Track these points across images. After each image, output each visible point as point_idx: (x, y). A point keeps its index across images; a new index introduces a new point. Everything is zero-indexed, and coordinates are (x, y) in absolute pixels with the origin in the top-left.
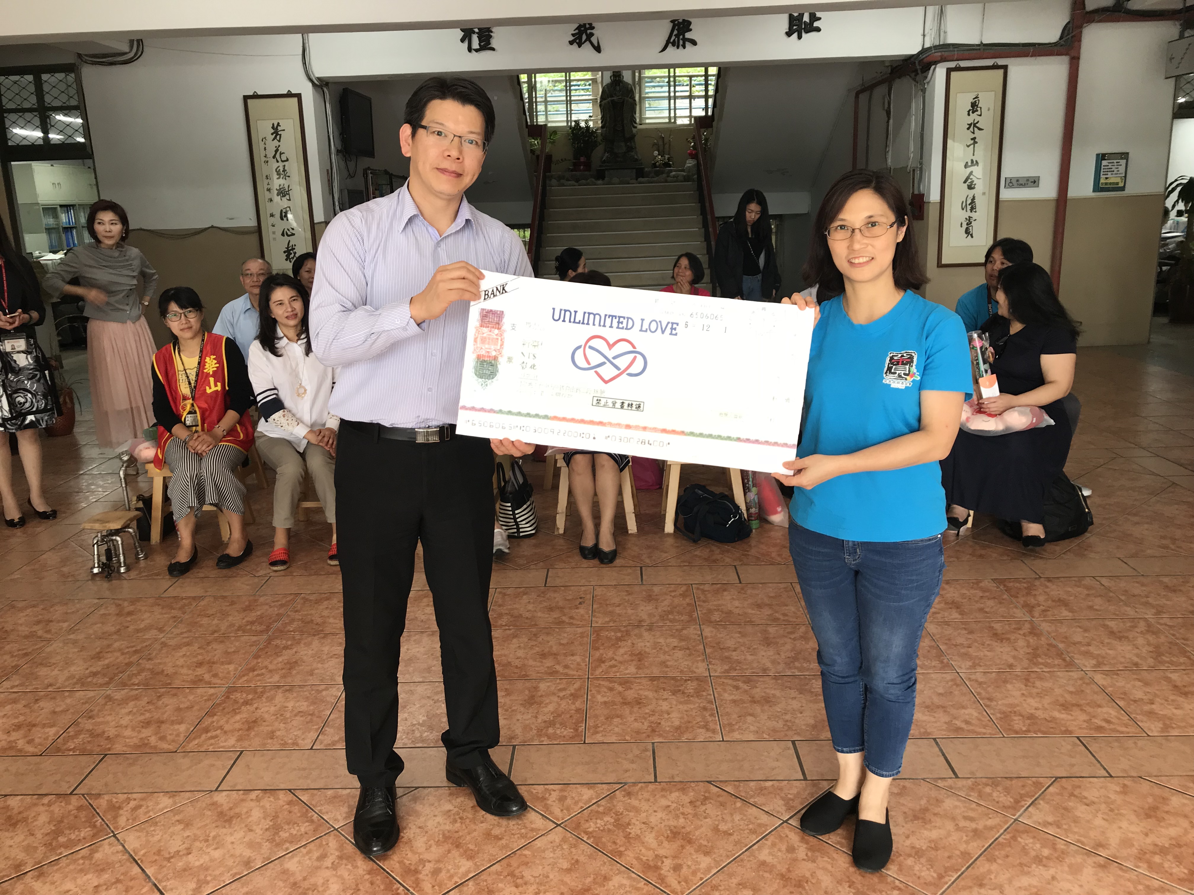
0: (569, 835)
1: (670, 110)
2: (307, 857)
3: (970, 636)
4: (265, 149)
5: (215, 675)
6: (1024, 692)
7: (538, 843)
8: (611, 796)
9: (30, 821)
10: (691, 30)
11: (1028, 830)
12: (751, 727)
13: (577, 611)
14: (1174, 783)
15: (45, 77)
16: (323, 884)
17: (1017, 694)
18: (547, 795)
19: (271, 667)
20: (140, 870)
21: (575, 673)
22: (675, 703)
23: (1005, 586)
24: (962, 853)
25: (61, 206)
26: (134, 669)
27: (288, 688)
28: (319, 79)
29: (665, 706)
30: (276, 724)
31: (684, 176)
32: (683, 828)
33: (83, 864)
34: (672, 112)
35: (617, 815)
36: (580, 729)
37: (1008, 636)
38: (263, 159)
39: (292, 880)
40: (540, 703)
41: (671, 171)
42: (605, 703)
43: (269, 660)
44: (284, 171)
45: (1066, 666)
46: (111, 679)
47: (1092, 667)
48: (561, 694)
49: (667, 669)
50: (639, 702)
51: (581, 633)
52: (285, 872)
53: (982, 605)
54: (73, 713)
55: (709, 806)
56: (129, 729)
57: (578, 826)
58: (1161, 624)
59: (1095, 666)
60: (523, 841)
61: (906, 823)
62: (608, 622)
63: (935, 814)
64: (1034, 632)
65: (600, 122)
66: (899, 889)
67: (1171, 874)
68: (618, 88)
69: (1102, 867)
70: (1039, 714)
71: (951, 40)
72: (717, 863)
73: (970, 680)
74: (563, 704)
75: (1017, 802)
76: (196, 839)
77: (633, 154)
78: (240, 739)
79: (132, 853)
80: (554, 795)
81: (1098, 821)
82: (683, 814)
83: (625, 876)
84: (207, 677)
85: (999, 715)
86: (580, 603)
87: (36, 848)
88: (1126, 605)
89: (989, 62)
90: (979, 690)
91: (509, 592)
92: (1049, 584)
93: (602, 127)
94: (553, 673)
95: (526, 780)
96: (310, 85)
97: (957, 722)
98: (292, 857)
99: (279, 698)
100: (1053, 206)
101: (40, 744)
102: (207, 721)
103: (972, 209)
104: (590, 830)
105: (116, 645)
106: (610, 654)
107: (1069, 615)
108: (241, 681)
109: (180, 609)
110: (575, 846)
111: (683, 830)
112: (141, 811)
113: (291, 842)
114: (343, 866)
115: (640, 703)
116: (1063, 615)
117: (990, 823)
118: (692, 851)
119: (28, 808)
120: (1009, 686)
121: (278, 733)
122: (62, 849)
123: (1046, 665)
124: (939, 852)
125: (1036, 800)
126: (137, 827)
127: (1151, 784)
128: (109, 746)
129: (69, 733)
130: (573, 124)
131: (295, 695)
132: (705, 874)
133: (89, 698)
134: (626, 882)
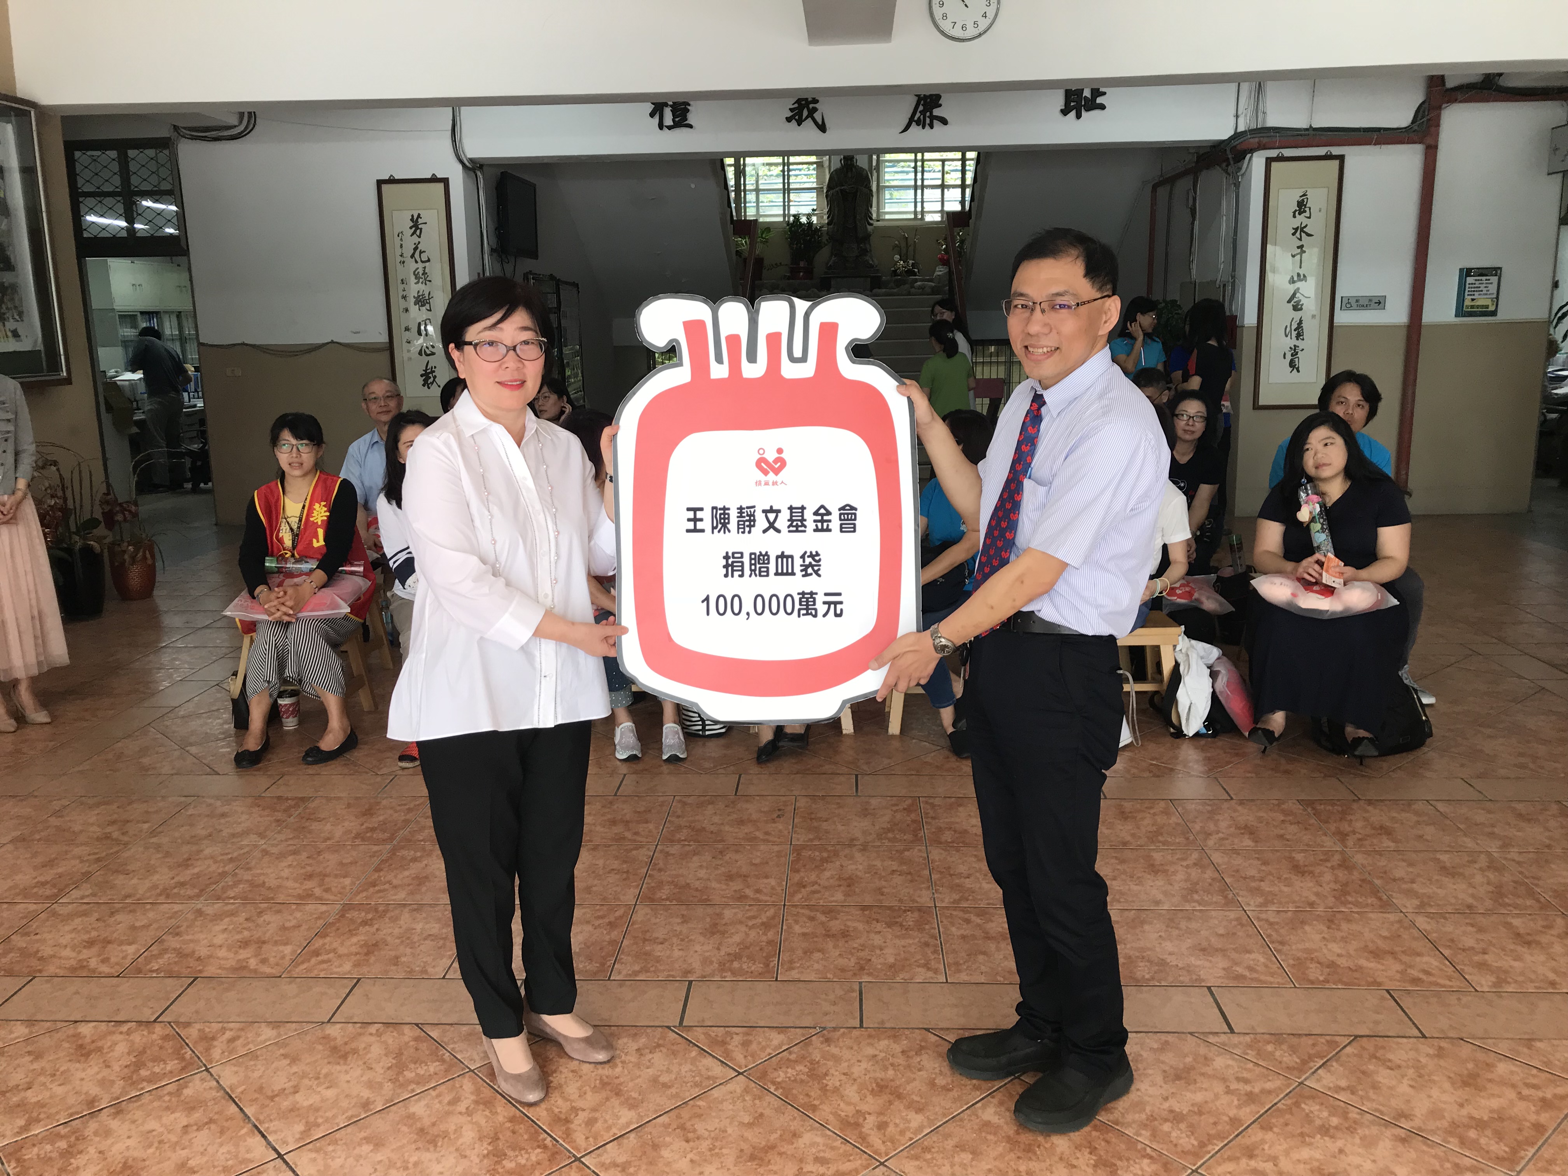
0: (753, 1085)
1: (916, 203)
2: (437, 1101)
3: (1264, 868)
4: (401, 246)
5: (327, 890)
6: (1326, 936)
7: (716, 1093)
8: (806, 1042)
9: (105, 1051)
10: (940, 106)
11: (1315, 1095)
12: (983, 967)
13: (773, 825)
14: (1503, 1048)
15: (132, 153)
16: (456, 1130)
17: (1317, 937)
18: (728, 1039)
19: (395, 882)
20: (237, 1109)
21: (768, 898)
22: (890, 937)
23: (1313, 809)
24: (1231, 1119)
25: (142, 313)
26: (229, 880)
27: (415, 907)
28: (471, 160)
29: (877, 940)
30: (402, 948)
31: (932, 288)
32: (892, 1080)
33: (170, 1101)
34: (919, 205)
35: (811, 1064)
36: (772, 964)
37: (1311, 869)
38: (399, 259)
39: (419, 1125)
40: (723, 933)
41: (916, 281)
42: (804, 934)
43: (393, 874)
44: (424, 273)
45: (1381, 907)
46: (202, 891)
47: (1415, 908)
48: (750, 923)
49: (881, 897)
50: (845, 934)
51: (778, 852)
52: (411, 1117)
53: (1282, 832)
54: (157, 929)
55: (925, 1057)
56: (224, 950)
57: (764, 1075)
58: (1506, 859)
59: (1418, 907)
60: (697, 1090)
61: (1165, 1083)
62: (811, 840)
63: (1203, 1074)
64: (1345, 864)
65: (825, 217)
66: (1151, 1157)
67: (1488, 1152)
68: (850, 175)
69: (1403, 1140)
70: (1343, 962)
71: (1273, 121)
72: (931, 1122)
73: (1259, 919)
74: (753, 934)
75: (1304, 1062)
76: (304, 1075)
77: (867, 258)
78: (357, 965)
79: (228, 1090)
80: (737, 1039)
81: (1404, 1088)
82: (892, 1065)
83: (819, 1133)
84: (318, 891)
85: (1291, 962)
86: (779, 816)
87: (113, 1082)
88: (1465, 835)
89: (1321, 151)
90: (1269, 931)
91: (690, 800)
92: (1370, 808)
93: (828, 224)
94: (741, 898)
95: (703, 1021)
96: (460, 167)
97: (1238, 969)
98: (419, 1100)
99: (406, 918)
100: (1403, 334)
101: (117, 964)
102: (318, 943)
103: (1299, 336)
104: (779, 1080)
105: (207, 852)
106: (813, 877)
107: (1392, 845)
108: (358, 898)
109: (285, 811)
110: (760, 1098)
111: (892, 1083)
112: (239, 1043)
113: (418, 1083)
114: (480, 1112)
115: (847, 936)
116: (1385, 845)
117: (1269, 1086)
118: (902, 1107)
119: (103, 1037)
120: (1307, 928)
121: (403, 959)
122: (145, 1084)
123: (1356, 904)
124: (1203, 1117)
125: (1328, 1060)
126: (234, 1061)
127: (1475, 1047)
128: (201, 968)
129: (151, 951)
130: (792, 219)
131: (424, 915)
132: (915, 1134)
133: (176, 912)
134: (819, 1140)
